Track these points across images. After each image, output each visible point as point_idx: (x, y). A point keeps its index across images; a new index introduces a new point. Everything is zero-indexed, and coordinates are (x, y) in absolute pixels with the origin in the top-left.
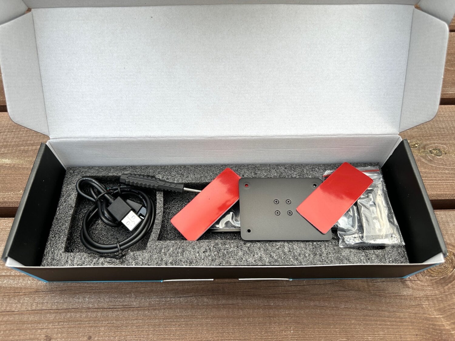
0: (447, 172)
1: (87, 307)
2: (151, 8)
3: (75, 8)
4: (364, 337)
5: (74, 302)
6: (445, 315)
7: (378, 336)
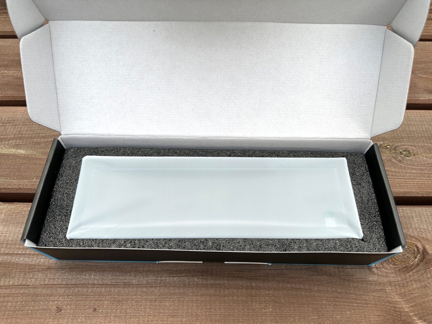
0: (414, 171)
1: (93, 283)
2: (154, 22)
3: (87, 21)
4: (333, 316)
5: (82, 278)
6: (405, 299)
7: (346, 316)
